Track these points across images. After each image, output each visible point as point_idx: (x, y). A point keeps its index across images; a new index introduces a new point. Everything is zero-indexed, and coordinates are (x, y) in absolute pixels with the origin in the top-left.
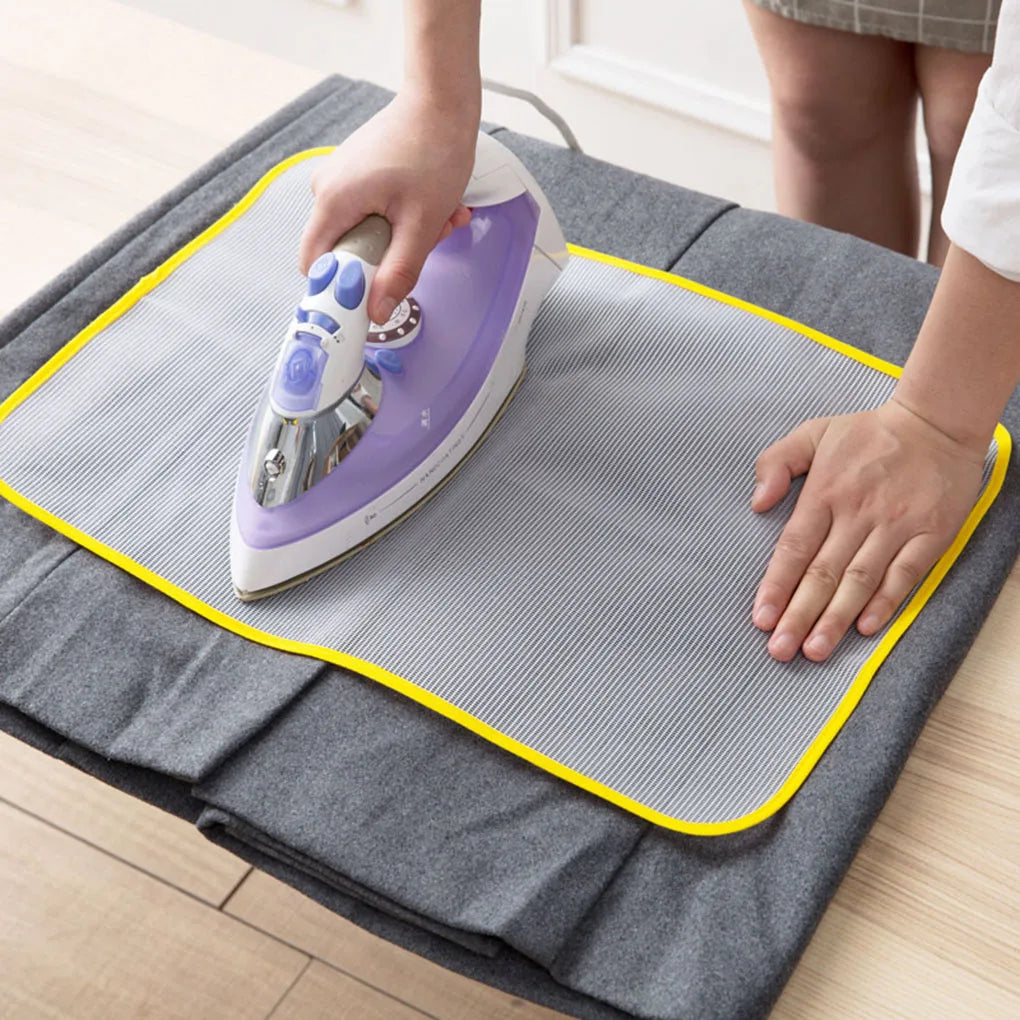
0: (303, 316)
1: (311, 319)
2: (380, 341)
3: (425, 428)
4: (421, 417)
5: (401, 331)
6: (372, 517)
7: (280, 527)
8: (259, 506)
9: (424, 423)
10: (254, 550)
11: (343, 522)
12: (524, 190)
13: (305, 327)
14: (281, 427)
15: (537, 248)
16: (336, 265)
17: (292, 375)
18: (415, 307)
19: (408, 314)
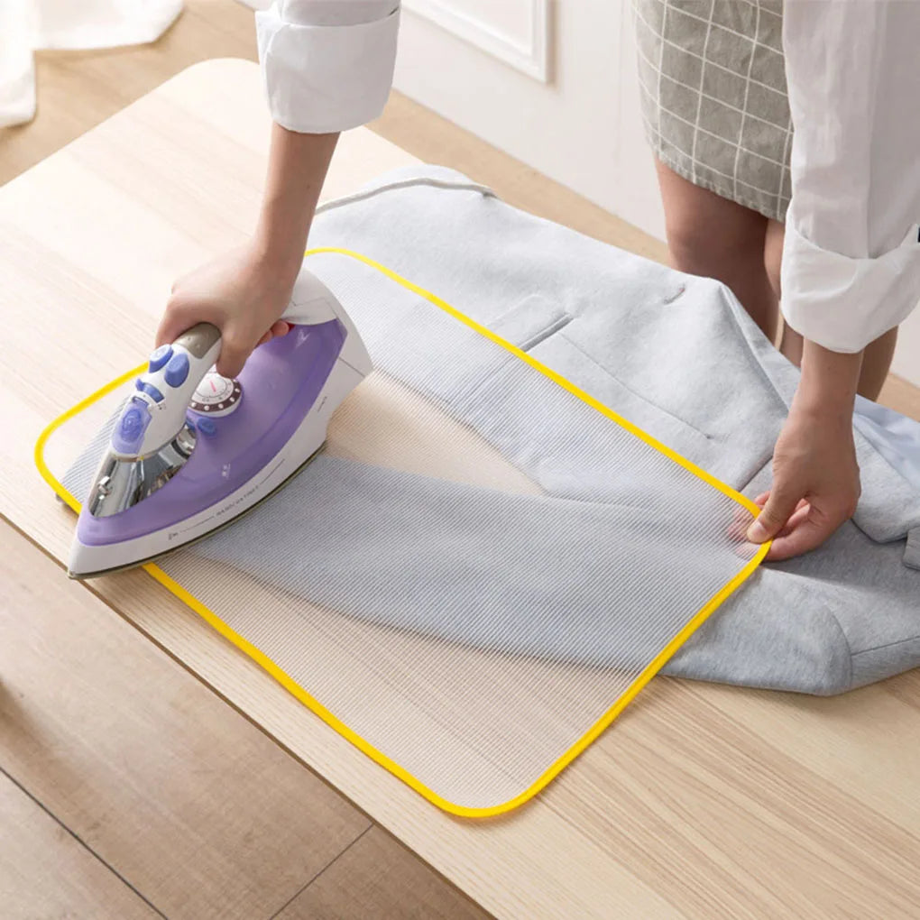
0: (141, 386)
1: (146, 389)
2: (204, 411)
3: (225, 477)
4: (222, 470)
5: (221, 406)
6: (175, 535)
7: (105, 531)
8: (90, 515)
9: (224, 474)
10: (83, 545)
11: (152, 535)
12: (335, 318)
13: (140, 394)
14: (114, 463)
15: (341, 359)
16: (171, 353)
17: (125, 426)
18: (237, 390)
19: (230, 394)
